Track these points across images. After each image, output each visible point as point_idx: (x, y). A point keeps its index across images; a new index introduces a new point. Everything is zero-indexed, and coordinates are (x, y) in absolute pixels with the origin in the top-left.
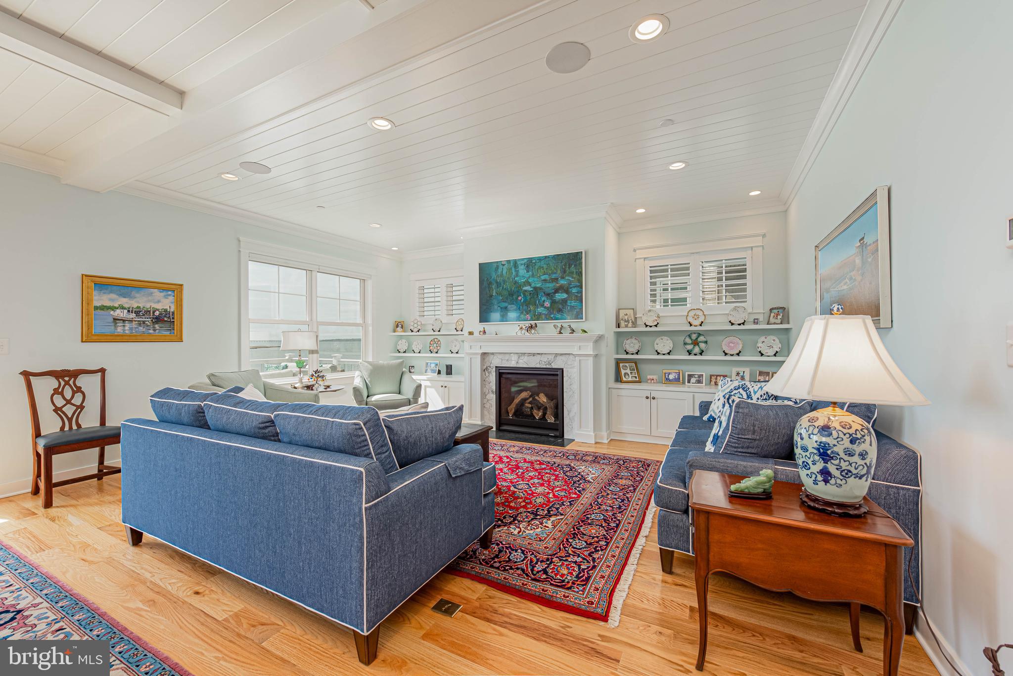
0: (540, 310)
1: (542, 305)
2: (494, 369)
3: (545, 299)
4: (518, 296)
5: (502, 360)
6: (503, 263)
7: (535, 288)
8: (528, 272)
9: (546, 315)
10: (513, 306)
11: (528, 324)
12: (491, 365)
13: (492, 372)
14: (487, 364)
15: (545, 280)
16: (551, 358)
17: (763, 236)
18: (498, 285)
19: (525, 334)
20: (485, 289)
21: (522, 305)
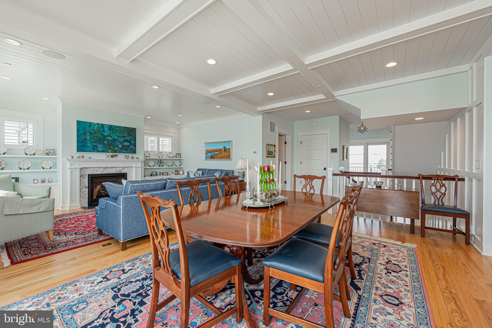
0: (116, 148)
1: (118, 147)
2: (87, 176)
3: (119, 144)
4: (104, 141)
5: (93, 171)
6: (94, 124)
7: (114, 139)
8: (110, 131)
9: (119, 151)
10: (101, 145)
11: (112, 154)
12: (85, 174)
13: (86, 177)
14: (83, 173)
15: (119, 136)
16: (121, 169)
17: (175, 133)
18: (91, 134)
19: (110, 158)
20: (82, 134)
21: (107, 145)
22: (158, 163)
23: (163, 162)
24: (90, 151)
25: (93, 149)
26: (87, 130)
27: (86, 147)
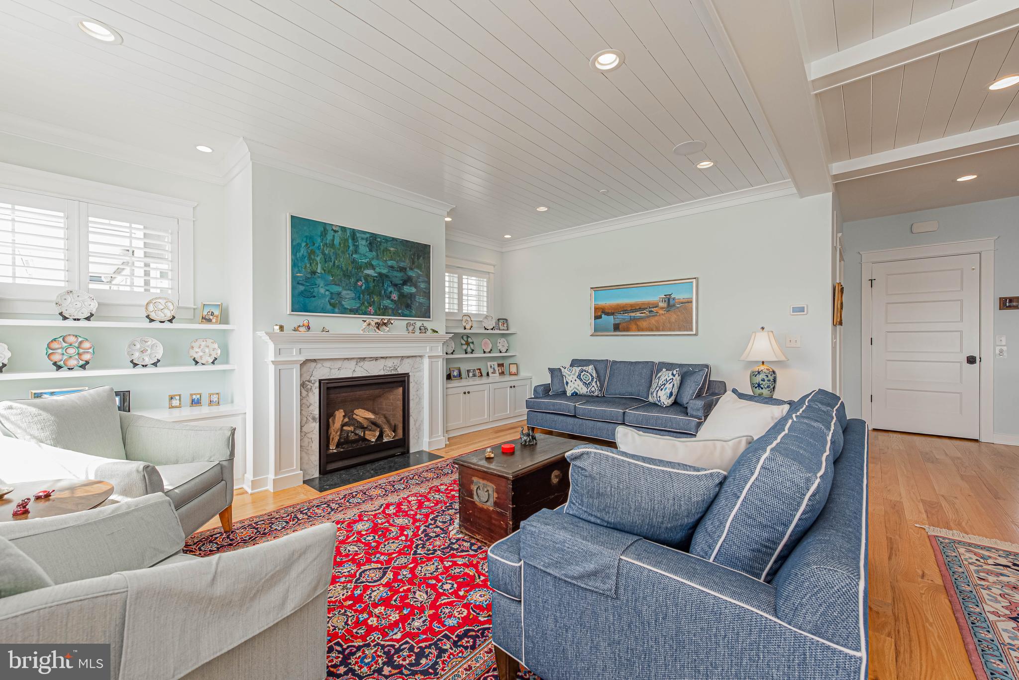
0: (386, 302)
1: (389, 298)
2: (317, 384)
3: (393, 290)
4: (358, 281)
5: (331, 369)
6: (334, 228)
7: (380, 274)
8: (371, 250)
9: (393, 310)
10: (349, 292)
11: (377, 319)
12: (312, 378)
13: (313, 388)
14: (307, 377)
15: (392, 267)
16: (397, 361)
17: (494, 266)
18: (326, 259)
19: (373, 333)
20: (303, 257)
21: (363, 292)
22: (462, 344)
23: (473, 343)
24: (324, 311)
25: (331, 304)
26: (316, 245)
27: (314, 297)
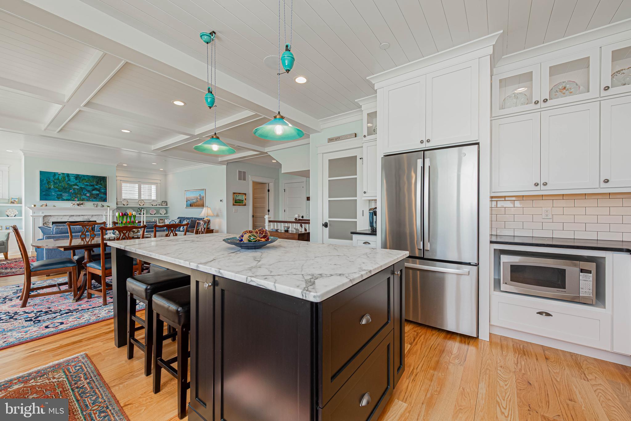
0: (84, 197)
1: (85, 195)
2: (51, 223)
3: (87, 193)
4: (70, 190)
5: (57, 219)
6: (59, 174)
7: (81, 188)
8: (76, 180)
9: (87, 199)
10: (66, 194)
11: (78, 202)
12: (49, 221)
14: (46, 221)
15: (87, 185)
16: (89, 217)
17: (160, 180)
18: (55, 183)
19: (77, 207)
20: (44, 184)
21: (73, 194)
22: (138, 211)
24: (54, 200)
25: (57, 198)
26: (51, 179)
27: (50, 196)
